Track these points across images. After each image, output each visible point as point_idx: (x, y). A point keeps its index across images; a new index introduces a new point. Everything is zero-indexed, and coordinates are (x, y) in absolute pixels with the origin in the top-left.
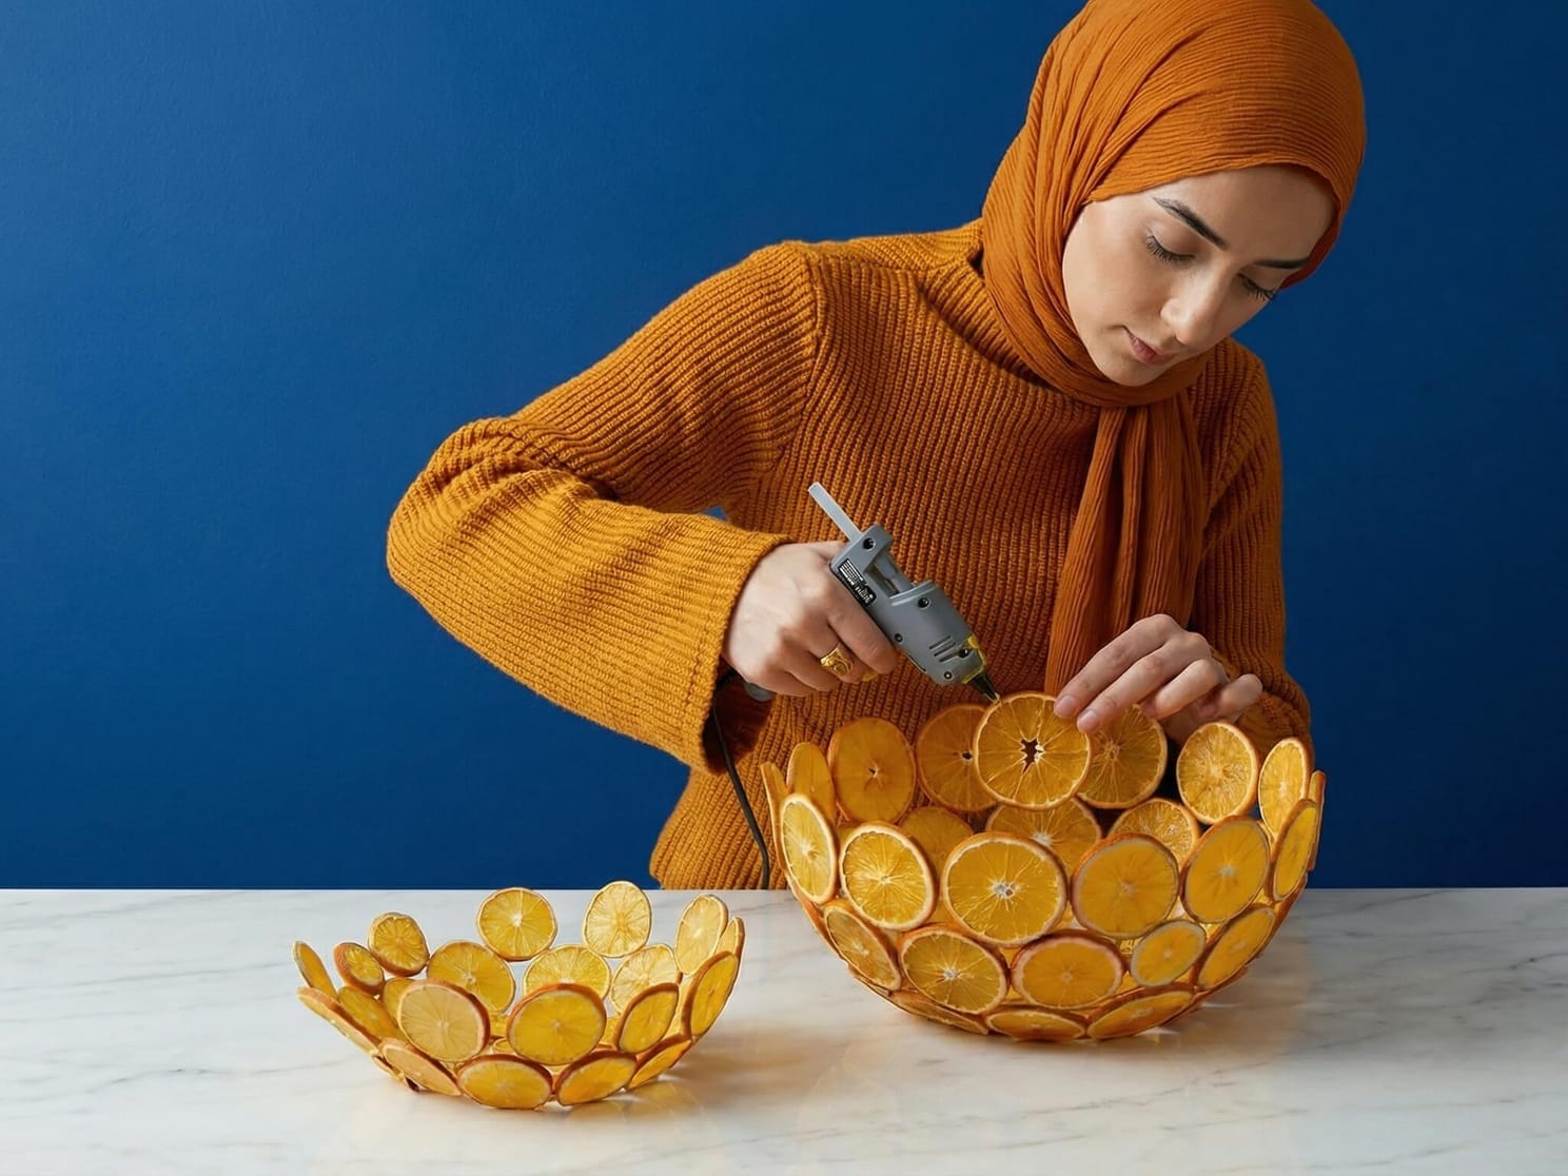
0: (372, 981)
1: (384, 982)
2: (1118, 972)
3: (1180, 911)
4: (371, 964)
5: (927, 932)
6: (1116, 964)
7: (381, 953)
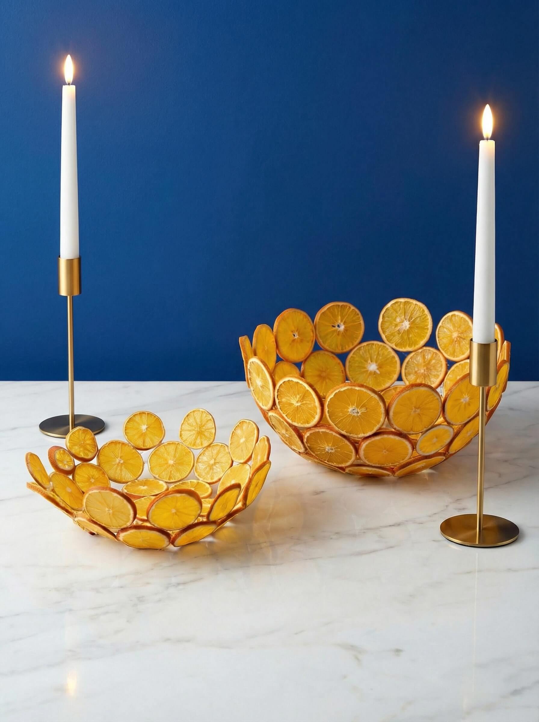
0: (67, 468)
1: (75, 467)
2: (410, 450)
3: (441, 420)
4: (68, 458)
5: (317, 430)
6: (409, 446)
7: (73, 451)
